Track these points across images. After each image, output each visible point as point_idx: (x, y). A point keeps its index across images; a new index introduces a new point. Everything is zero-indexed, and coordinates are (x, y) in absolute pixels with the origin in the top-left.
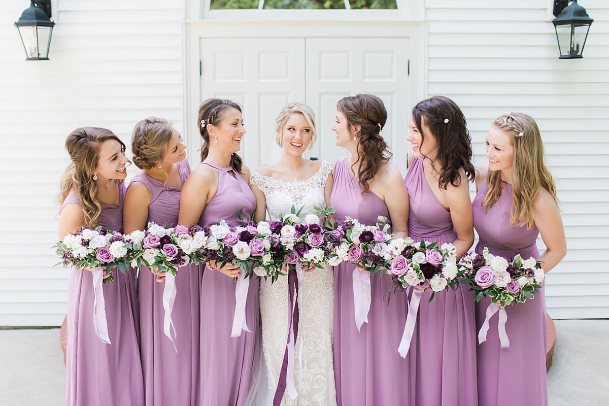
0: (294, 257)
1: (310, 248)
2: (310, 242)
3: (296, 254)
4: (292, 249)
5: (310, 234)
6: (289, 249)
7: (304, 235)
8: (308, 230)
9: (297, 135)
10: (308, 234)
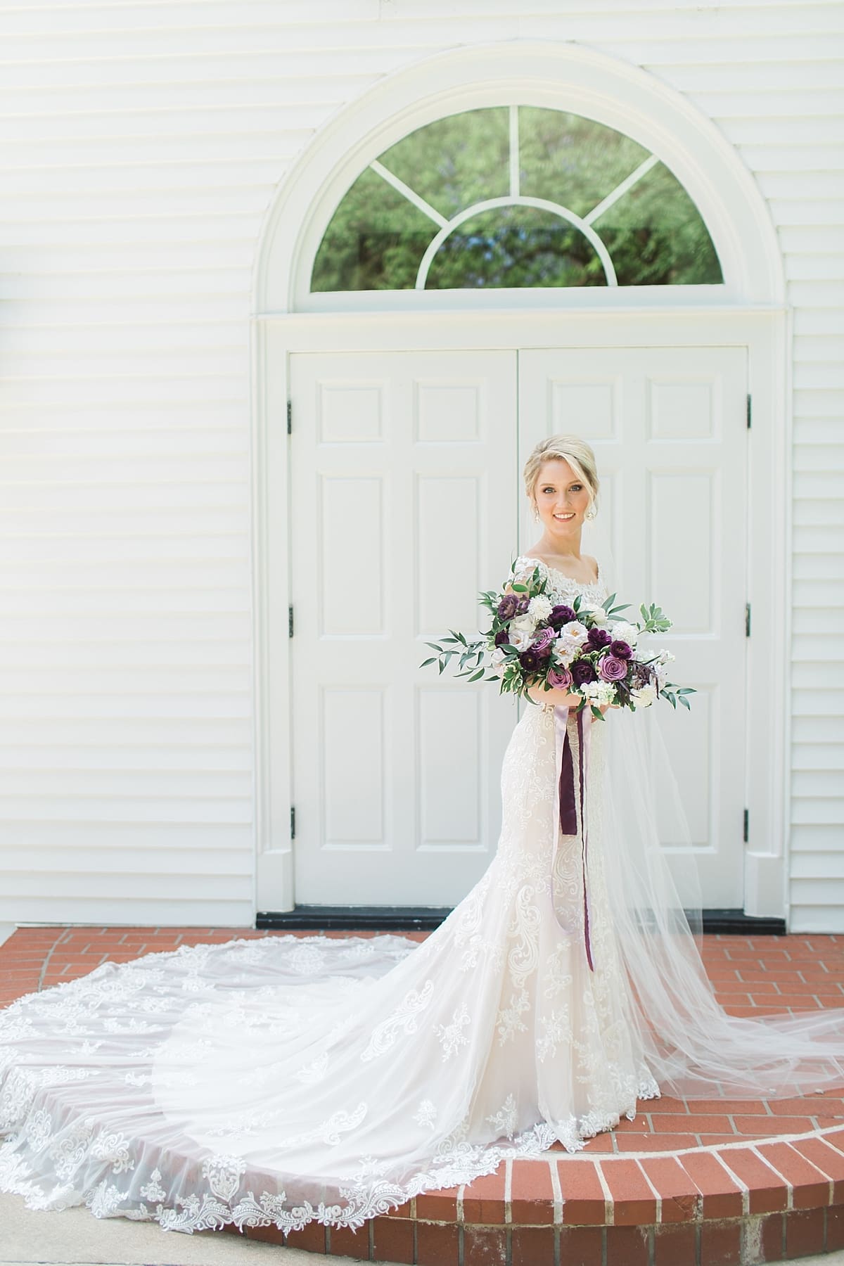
0: (564, 681)
1: (596, 678)
2: (600, 669)
3: (569, 677)
4: (566, 666)
5: (607, 654)
6: (561, 664)
7: (596, 652)
8: (607, 647)
9: (560, 501)
10: (604, 653)
